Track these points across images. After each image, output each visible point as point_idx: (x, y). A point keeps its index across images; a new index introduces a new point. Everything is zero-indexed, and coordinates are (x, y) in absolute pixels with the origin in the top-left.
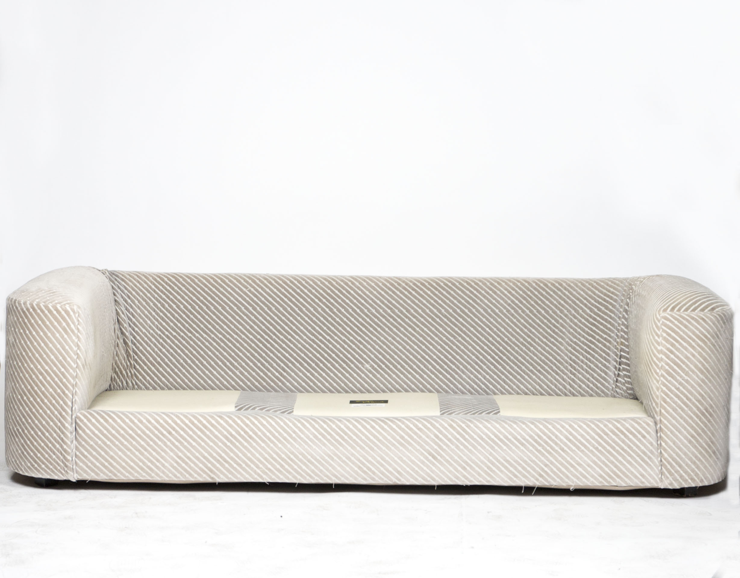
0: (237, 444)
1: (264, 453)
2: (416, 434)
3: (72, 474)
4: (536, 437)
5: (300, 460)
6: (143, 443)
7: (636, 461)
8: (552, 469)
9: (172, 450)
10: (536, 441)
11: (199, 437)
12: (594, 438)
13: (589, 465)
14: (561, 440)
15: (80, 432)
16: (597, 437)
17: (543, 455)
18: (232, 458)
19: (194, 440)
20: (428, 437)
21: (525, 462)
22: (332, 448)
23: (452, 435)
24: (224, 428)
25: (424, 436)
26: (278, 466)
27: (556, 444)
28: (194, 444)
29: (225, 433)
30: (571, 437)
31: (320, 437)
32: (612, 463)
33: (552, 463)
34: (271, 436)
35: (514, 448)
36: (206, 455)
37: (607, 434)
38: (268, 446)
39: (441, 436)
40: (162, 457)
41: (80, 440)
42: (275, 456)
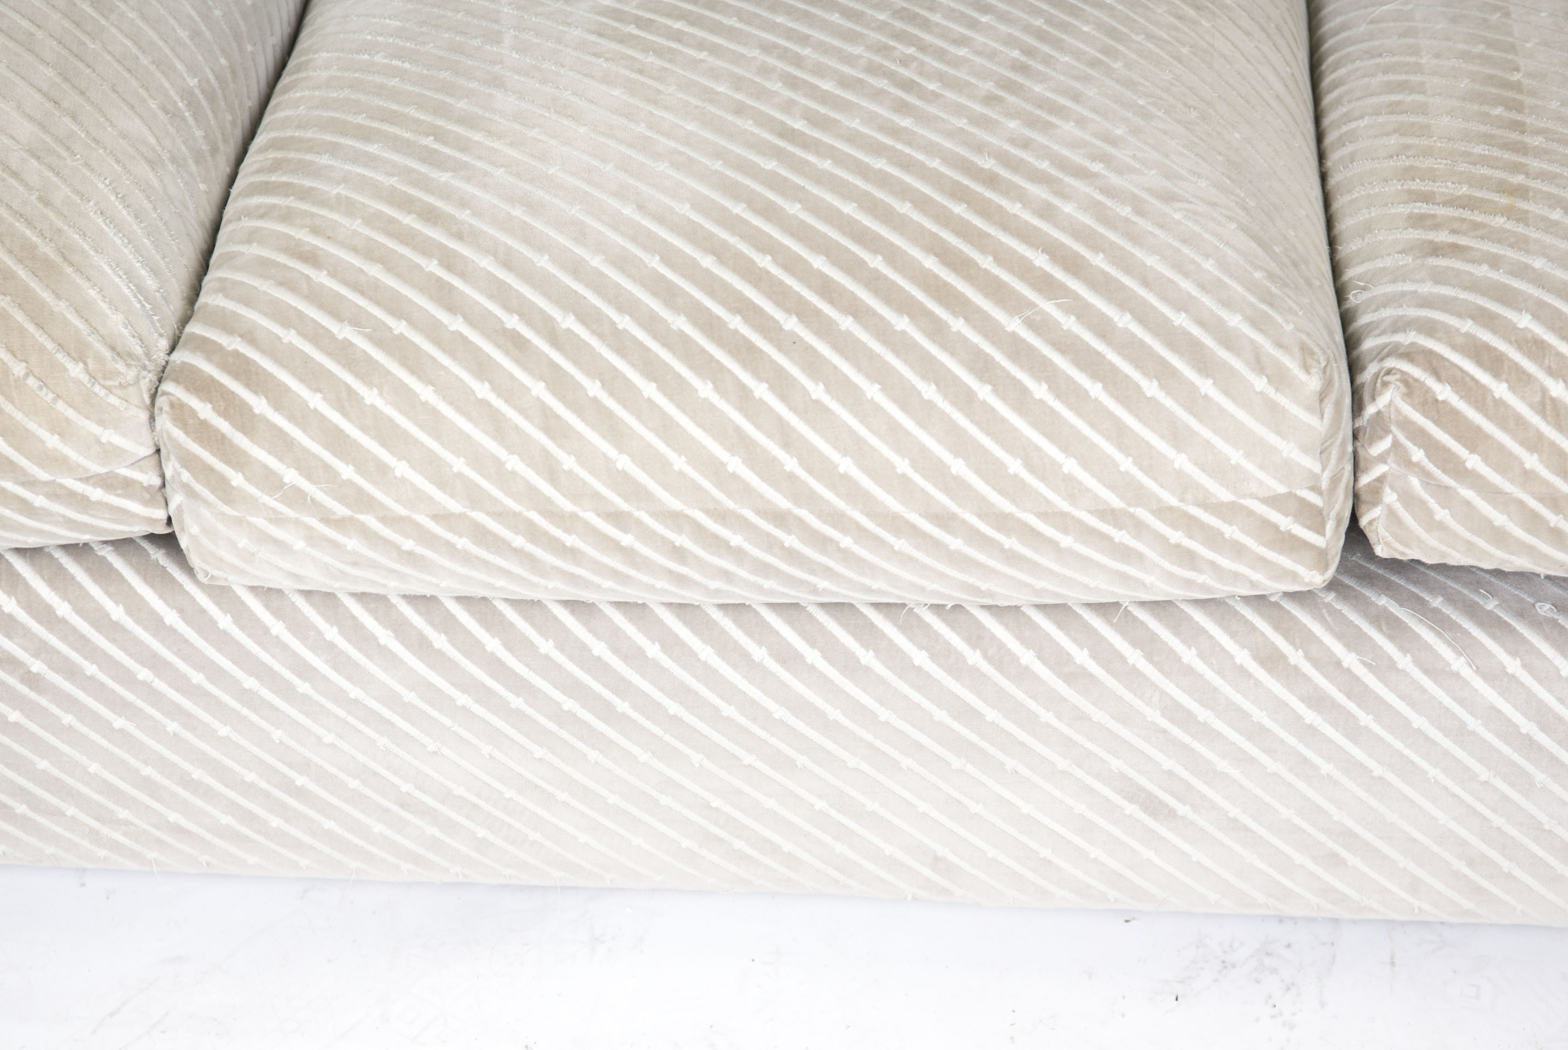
1: (134, 763)
22: (538, 752)
38: (154, 730)
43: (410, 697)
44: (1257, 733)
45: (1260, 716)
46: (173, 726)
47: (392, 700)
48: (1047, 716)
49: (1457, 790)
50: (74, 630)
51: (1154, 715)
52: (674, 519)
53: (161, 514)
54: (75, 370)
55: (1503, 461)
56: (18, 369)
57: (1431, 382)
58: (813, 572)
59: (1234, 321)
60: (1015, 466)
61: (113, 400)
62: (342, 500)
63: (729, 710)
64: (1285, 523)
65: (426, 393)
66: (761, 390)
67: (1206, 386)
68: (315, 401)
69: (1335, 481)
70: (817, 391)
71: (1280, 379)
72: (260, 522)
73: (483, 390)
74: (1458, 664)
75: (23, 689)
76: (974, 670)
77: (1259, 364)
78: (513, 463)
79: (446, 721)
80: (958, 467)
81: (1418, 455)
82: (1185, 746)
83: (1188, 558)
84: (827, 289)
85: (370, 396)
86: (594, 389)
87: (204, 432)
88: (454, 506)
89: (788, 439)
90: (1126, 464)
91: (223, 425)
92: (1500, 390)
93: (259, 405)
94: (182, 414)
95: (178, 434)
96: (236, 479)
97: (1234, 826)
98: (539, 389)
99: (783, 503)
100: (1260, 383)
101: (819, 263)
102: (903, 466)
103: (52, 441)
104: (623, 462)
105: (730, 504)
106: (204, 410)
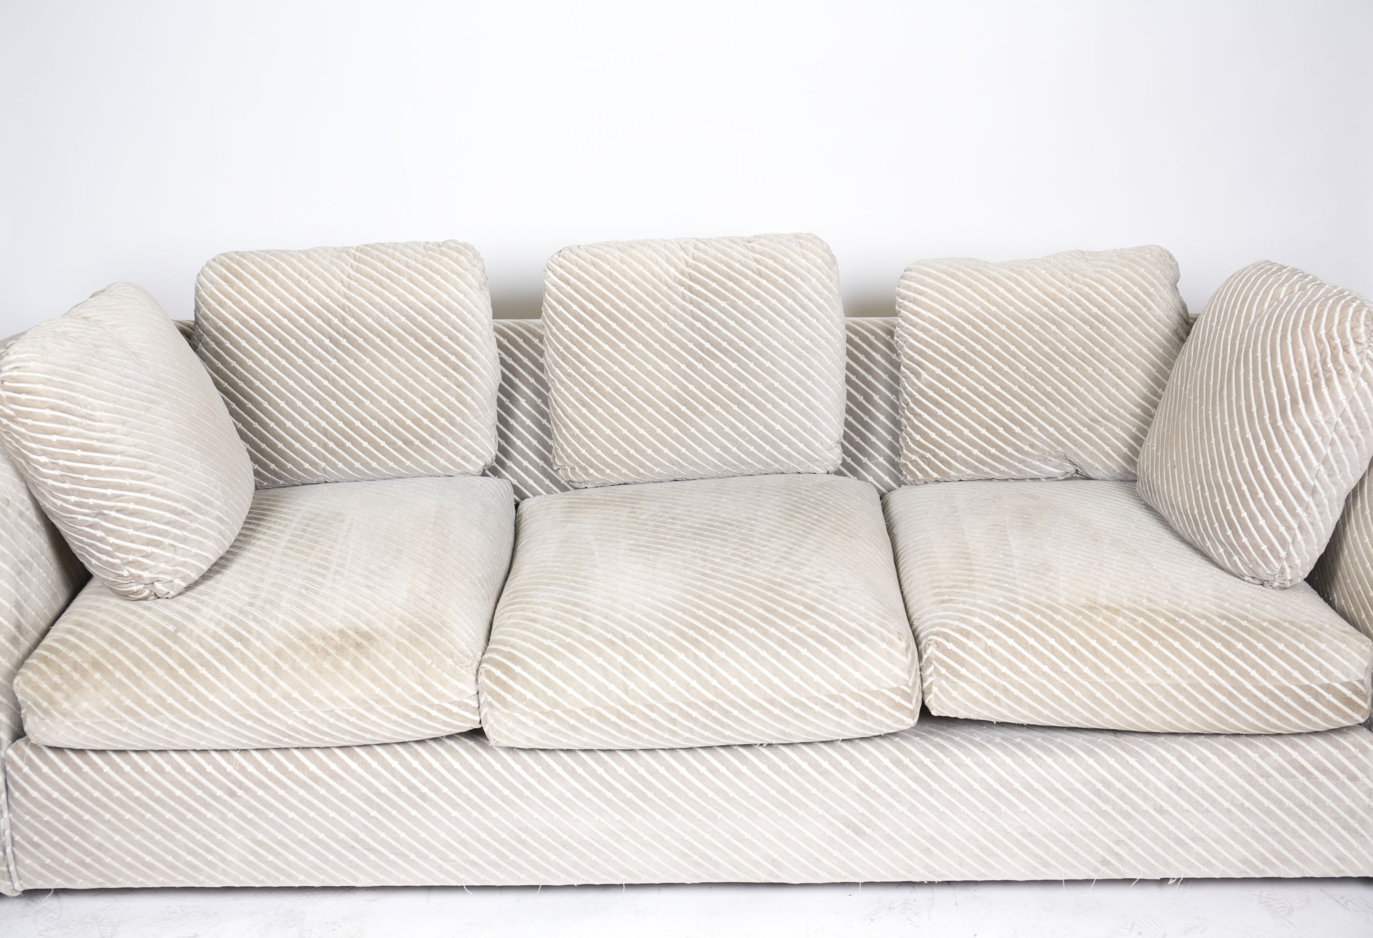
0: (394, 813)
1: (459, 832)
2: (815, 784)
3: (9, 883)
4: (1099, 786)
5: (544, 844)
6: (168, 816)
7: (1330, 830)
8: (1132, 849)
9: (240, 829)
10: (1098, 793)
11: (302, 800)
12: (1234, 785)
13: (1218, 841)
14: (1157, 790)
15: (17, 794)
16: (1241, 781)
17: (1113, 821)
18: (382, 842)
19: (291, 807)
20: (844, 789)
21: (1070, 836)
22: (618, 817)
23: (901, 782)
24: (360, 779)
25: (833, 789)
26: (493, 857)
27: (1145, 798)
28: (291, 815)
29: (364, 790)
30: (1181, 784)
31: (588, 795)
32: (1274, 833)
33: (1132, 836)
34: (472, 796)
35: (1045, 808)
36: (322, 836)
37: (1267, 776)
38: (468, 816)
39: (873, 787)
40: (219, 844)
41: (18, 811)
42: (484, 836)
43: (568, 795)
44: (894, 794)
45: (895, 787)
46: (475, 814)
47: (561, 797)
48: (814, 790)
49: (972, 816)
50: (440, 773)
51: (855, 788)
52: (672, 706)
53: (478, 719)
54: (449, 661)
55: (975, 671)
56: (429, 662)
57: (945, 642)
58: (723, 727)
59: (873, 625)
60: (797, 679)
61: (463, 672)
62: (548, 704)
63: (691, 794)
64: (898, 699)
65: (579, 662)
66: (702, 655)
67: (864, 647)
68: (539, 667)
69: (914, 683)
70: (723, 655)
71: (891, 643)
72: (517, 715)
73: (600, 660)
74: (968, 761)
75: (418, 800)
76: (785, 772)
77: (883, 639)
78: (612, 687)
79: (582, 805)
80: (776, 680)
81: (943, 671)
82: (868, 802)
83: (862, 714)
84: (724, 621)
85: (558, 664)
86: (640, 658)
87: (498, 681)
88: (590, 705)
89: (713, 673)
90: (837, 677)
91: (504, 678)
92: (970, 644)
93: (518, 669)
94: (489, 674)
95: (488, 682)
96: (509, 698)
97: (889, 838)
98: (620, 659)
99: (712, 698)
100: (884, 646)
101: (720, 612)
102: (756, 681)
103: (441, 688)
104: (652, 685)
105: (692, 699)
106: (497, 672)
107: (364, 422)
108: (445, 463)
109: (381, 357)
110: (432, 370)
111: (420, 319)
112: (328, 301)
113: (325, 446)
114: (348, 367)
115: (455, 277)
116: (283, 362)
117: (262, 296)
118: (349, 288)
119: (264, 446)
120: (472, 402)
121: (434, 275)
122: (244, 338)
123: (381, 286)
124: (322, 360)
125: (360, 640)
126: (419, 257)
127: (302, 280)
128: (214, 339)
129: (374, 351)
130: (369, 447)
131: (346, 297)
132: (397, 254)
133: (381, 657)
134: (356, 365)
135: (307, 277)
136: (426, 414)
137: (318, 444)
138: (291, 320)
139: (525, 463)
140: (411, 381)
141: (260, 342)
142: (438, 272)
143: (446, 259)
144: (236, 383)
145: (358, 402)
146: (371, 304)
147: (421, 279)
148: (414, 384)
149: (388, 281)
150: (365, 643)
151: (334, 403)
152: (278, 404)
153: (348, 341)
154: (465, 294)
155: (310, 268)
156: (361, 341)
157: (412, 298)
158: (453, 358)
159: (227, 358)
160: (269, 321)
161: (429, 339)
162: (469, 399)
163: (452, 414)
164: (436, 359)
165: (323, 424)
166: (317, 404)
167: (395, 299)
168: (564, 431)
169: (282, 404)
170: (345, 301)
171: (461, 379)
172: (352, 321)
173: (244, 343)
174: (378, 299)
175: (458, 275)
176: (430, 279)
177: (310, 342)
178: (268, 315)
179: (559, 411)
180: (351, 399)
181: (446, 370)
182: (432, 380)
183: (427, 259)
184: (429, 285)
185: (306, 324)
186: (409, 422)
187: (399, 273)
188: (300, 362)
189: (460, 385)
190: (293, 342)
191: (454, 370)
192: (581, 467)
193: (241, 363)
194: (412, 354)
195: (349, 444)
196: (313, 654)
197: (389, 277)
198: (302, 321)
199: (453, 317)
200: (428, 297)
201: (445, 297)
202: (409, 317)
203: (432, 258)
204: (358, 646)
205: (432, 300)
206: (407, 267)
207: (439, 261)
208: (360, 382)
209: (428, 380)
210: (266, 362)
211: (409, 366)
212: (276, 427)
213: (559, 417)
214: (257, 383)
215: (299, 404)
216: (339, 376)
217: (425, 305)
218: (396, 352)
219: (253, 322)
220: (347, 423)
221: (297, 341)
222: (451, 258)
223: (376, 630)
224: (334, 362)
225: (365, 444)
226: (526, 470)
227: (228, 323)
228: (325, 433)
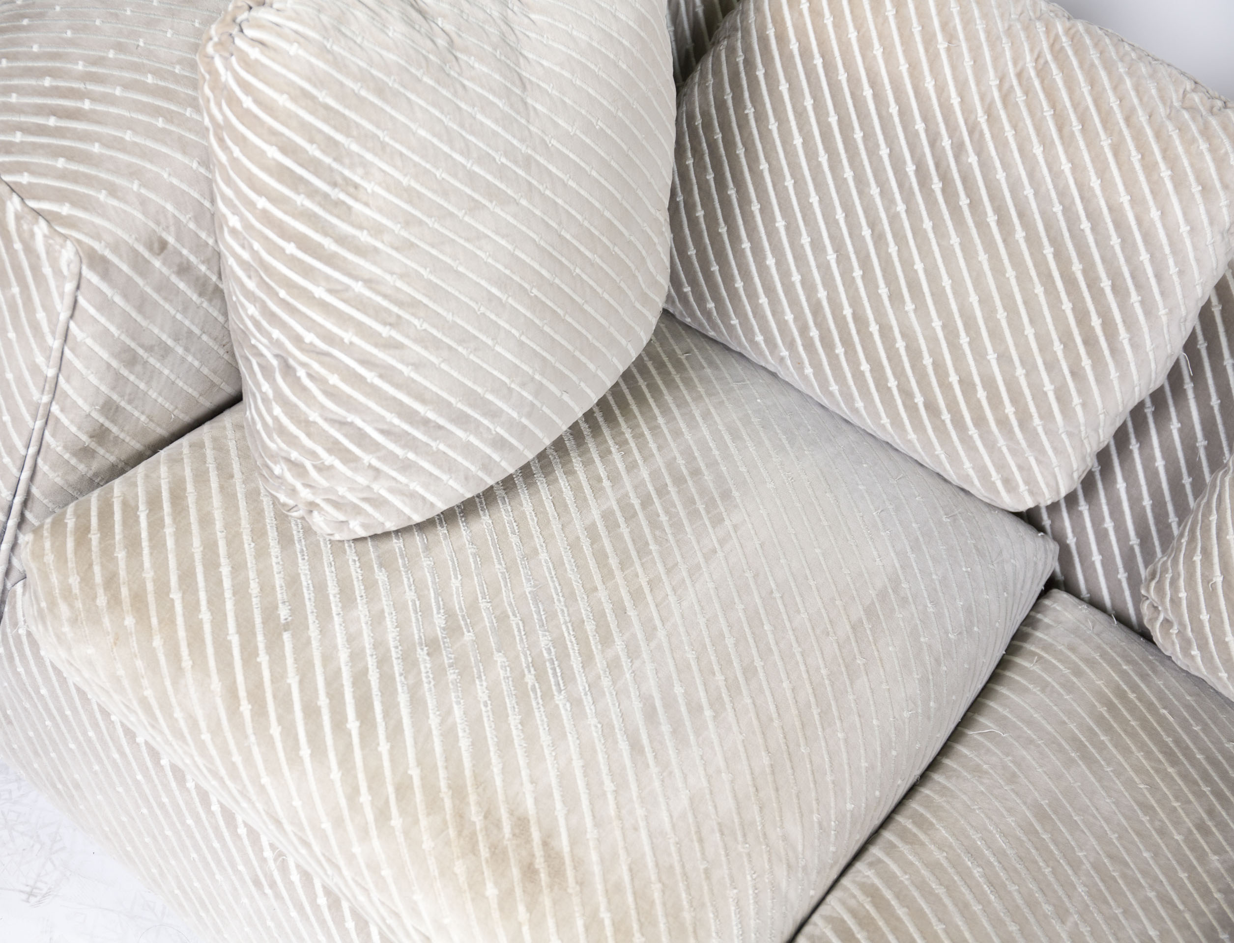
6: (169, 833)
9: (251, 923)
107: (885, 331)
108: (971, 472)
109: (980, 247)
110: (1049, 319)
111: (1086, 225)
112: (955, 101)
113: (804, 330)
114: (917, 231)
115: (1196, 189)
116: (823, 158)
117: (860, 26)
118: (1006, 97)
119: (715, 268)
120: (1079, 410)
121: (1162, 166)
122: (789, 80)
123: (1060, 129)
124: (885, 192)
125: (540, 863)
126: (1162, 111)
127: (940, 37)
128: (748, 49)
129: (974, 231)
130: (868, 375)
131: (990, 112)
132: (1128, 83)
133: (551, 922)
134: (931, 235)
135: (951, 38)
136: (989, 384)
137: (796, 319)
138: (878, 97)
139: (1109, 524)
140: (1001, 315)
141: (809, 102)
142: (1172, 162)
143: (1203, 146)
144: (734, 144)
145: (895, 297)
146: (1021, 150)
147: (1135, 157)
148: (1004, 324)
149: (1076, 127)
150: (543, 876)
151: (858, 273)
152: (773, 220)
153: (944, 190)
154: (1193, 231)
155: (967, 22)
156: (964, 201)
157: (1095, 183)
158: (1096, 322)
159: (746, 95)
160: (843, 77)
161: (1077, 268)
162: (1076, 400)
163: (1033, 409)
164: (1067, 306)
165: (822, 294)
166: (832, 257)
167: (1066, 167)
168: (1198, 558)
169: (780, 224)
170: (982, 119)
171: (1086, 363)
172: (973, 159)
173: (784, 87)
174: (1038, 150)
175: (1206, 189)
176: (1150, 168)
177: (884, 152)
178: (849, 66)
179: (1214, 518)
180: (888, 284)
181: (1070, 334)
182: (1037, 336)
183: (1170, 128)
184: (1142, 178)
185: (896, 119)
186: (954, 379)
187: (1104, 122)
188: (848, 174)
189: (1077, 373)
190: (858, 135)
191: (1086, 342)
192: (1181, 633)
193: (761, 117)
194: (1033, 273)
195: (840, 350)
196: (452, 832)
197: (1084, 119)
198: (894, 109)
199: (1144, 257)
200: (1125, 199)
201: (1155, 214)
202: (1068, 210)
203: (1182, 129)
204: (529, 872)
205: (1127, 206)
206: (1127, 120)
207: (1189, 143)
208: (919, 266)
209: (1029, 331)
210: (798, 141)
211: (1016, 290)
212: (749, 253)
213: (1206, 530)
214: (764, 166)
215: (805, 240)
216: (895, 236)
217: (1110, 209)
218: (1010, 255)
219: (818, 61)
220: (860, 319)
221: (865, 138)
222: (1213, 150)
223: (579, 863)
224: (901, 207)
225: (865, 367)
226: (1101, 536)
227: (782, 38)
228: (817, 309)
